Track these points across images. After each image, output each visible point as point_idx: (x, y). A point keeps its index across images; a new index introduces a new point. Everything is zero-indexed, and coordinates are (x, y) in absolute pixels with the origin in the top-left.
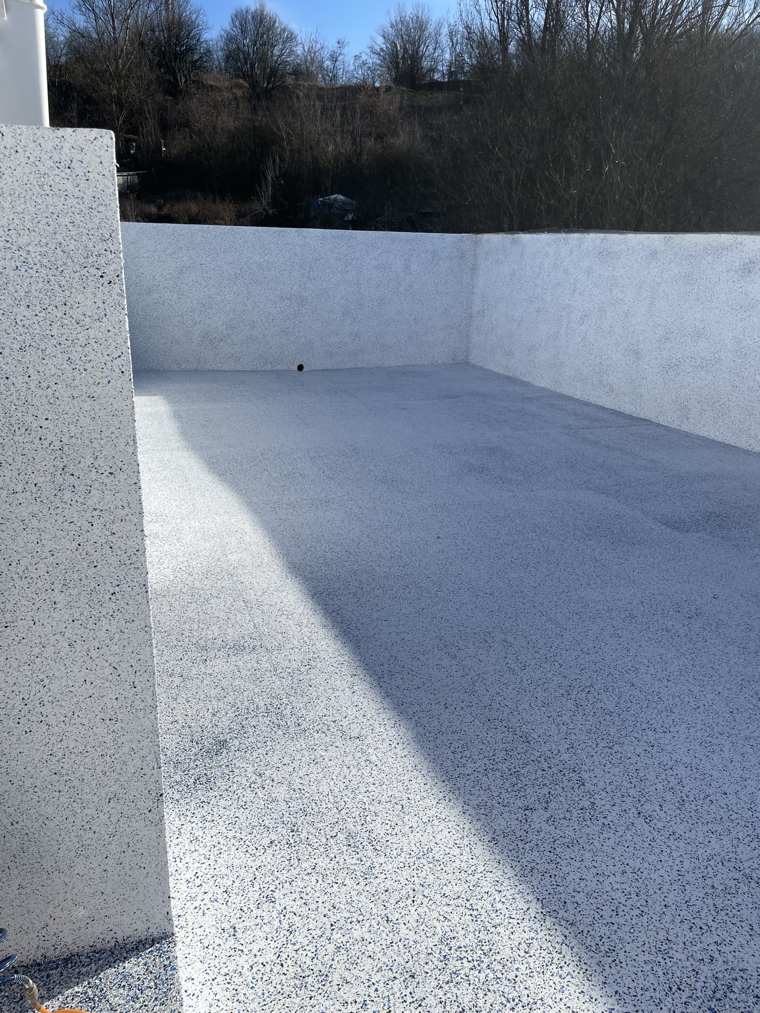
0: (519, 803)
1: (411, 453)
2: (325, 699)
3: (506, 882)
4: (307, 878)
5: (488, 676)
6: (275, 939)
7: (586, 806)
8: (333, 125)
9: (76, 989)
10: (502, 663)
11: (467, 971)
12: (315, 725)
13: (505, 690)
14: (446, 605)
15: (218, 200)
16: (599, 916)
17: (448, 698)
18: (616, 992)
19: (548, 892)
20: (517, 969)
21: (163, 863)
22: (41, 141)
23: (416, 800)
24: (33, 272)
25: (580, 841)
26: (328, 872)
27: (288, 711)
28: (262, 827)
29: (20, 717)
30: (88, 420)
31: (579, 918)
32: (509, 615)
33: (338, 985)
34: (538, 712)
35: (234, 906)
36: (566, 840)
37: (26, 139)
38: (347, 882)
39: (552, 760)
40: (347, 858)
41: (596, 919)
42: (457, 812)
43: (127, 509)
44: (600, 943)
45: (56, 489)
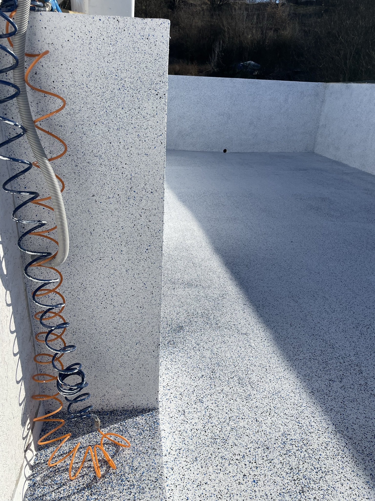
0: (326, 377)
1: (280, 197)
2: (230, 314)
3: (317, 414)
4: (218, 394)
5: (314, 313)
6: (203, 419)
7: (362, 384)
8: (252, 24)
9: (115, 425)
10: (322, 308)
11: (295, 451)
12: (225, 325)
13: (323, 321)
14: (294, 276)
15: (189, 64)
16: (365, 437)
17: (292, 322)
18: (371, 474)
19: (339, 421)
20: (320, 455)
21: (157, 376)
22: (136, 25)
23: (273, 368)
24: (126, 91)
25: (358, 400)
26: (229, 394)
27: (212, 317)
28: (198, 368)
29: (102, 301)
30: (144, 166)
31: (354, 436)
32: (327, 284)
33: (232, 445)
34: (340, 334)
35: (184, 401)
36: (350, 398)
37: (129, 24)
38: (238, 399)
39: (345, 358)
40: (238, 389)
41: (363, 438)
42: (294, 376)
43: (157, 210)
44: (364, 450)
45: (127, 198)
